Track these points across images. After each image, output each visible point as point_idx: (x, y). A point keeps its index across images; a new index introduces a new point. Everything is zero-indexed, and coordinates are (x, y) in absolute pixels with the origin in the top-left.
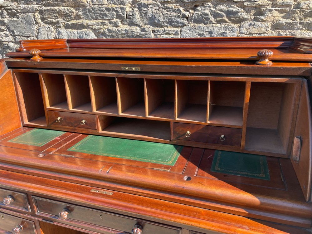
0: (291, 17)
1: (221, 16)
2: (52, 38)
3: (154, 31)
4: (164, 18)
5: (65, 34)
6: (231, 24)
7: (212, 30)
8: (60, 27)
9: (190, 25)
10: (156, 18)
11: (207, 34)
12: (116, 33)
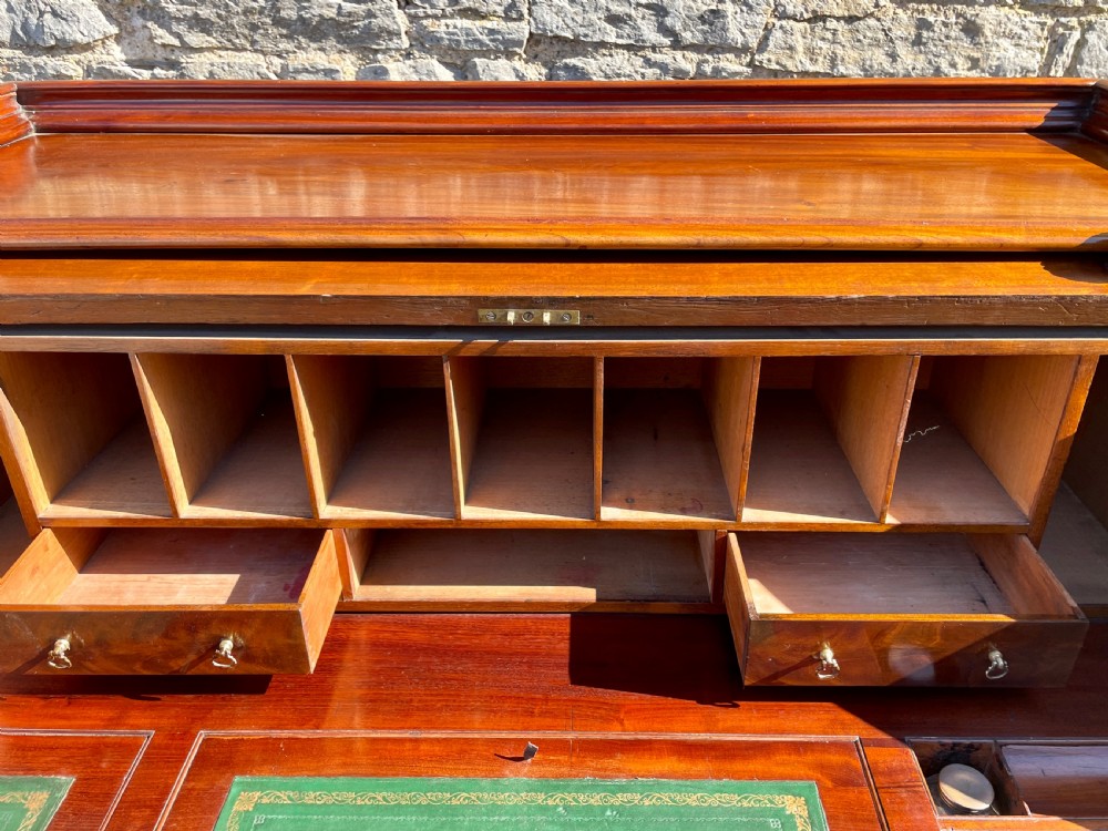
3: (405, 1)
11: (643, 18)
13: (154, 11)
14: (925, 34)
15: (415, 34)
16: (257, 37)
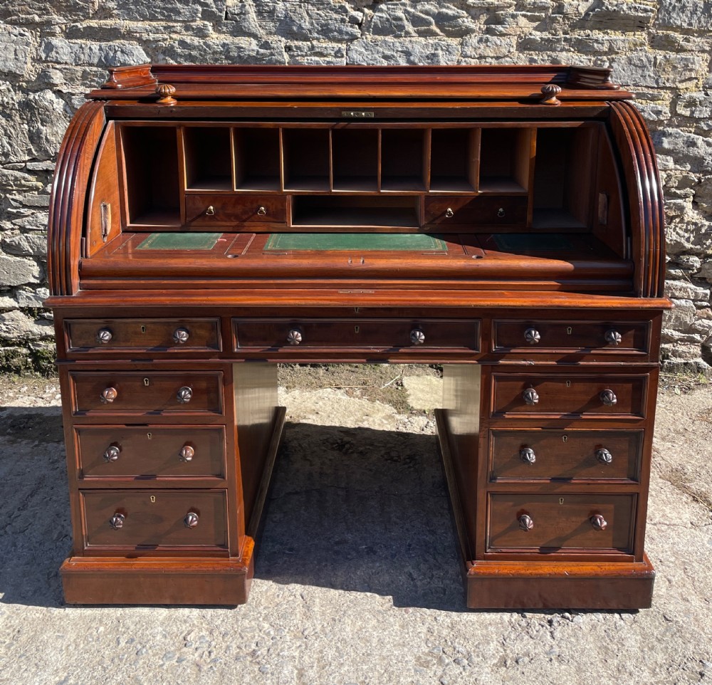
0: (549, 28)
1: (427, 22)
2: (28, 58)
3: (288, 49)
4: (312, 22)
5: (67, 50)
6: (446, 39)
7: (410, 49)
8: (53, 35)
9: (366, 38)
10: (294, 21)
11: (400, 57)
12: (200, 50)
13: (170, 51)
15: (291, 63)
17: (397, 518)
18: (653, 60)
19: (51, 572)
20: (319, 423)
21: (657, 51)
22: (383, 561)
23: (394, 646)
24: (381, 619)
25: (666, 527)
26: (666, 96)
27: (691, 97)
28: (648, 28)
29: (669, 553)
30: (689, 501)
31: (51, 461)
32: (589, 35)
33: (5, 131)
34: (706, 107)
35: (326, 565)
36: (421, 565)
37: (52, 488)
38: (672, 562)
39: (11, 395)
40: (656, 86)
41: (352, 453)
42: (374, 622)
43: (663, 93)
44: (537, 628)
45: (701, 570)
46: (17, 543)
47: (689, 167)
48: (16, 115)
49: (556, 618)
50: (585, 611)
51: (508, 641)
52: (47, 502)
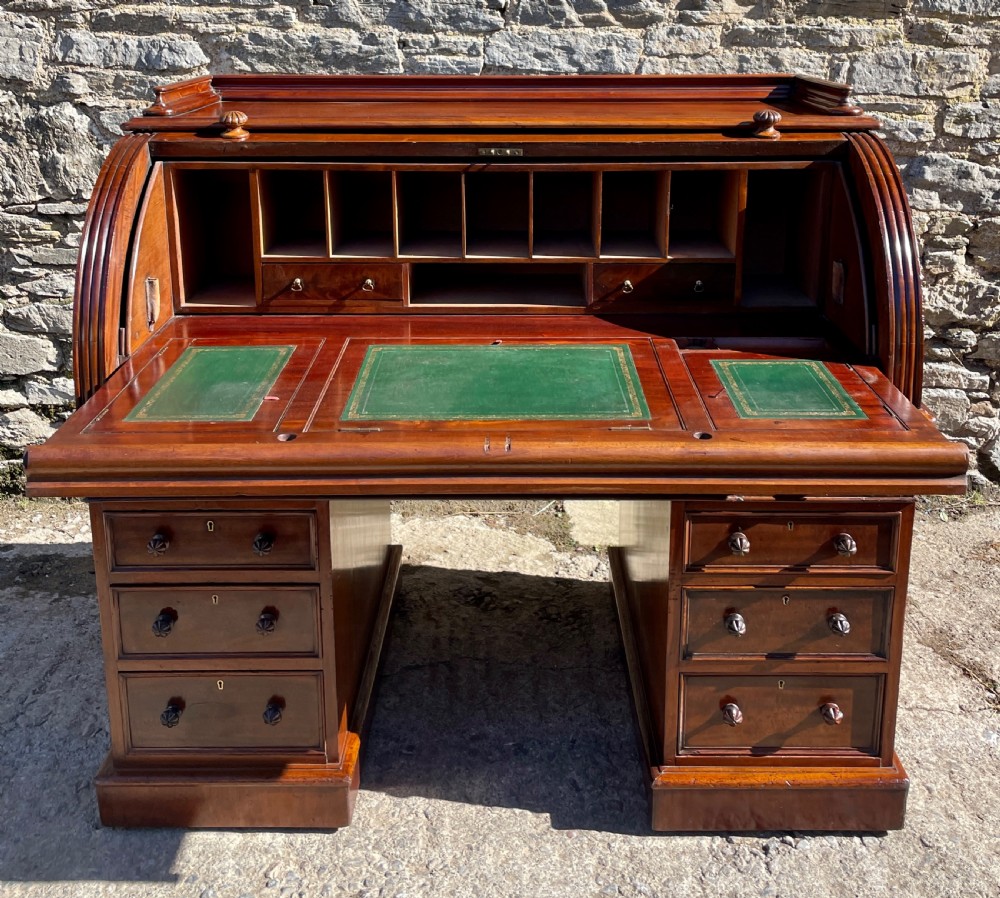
0: (767, 14)
1: (596, 7)
2: (38, 59)
3: (403, 44)
4: (436, 7)
5: (93, 47)
6: (623, 29)
8: (73, 25)
9: (512, 29)
10: (411, 6)
11: (559, 55)
12: (279, 46)
13: (237, 49)
14: (745, 65)
15: (407, 64)
16: (303, 66)
17: (557, 702)
18: (911, 58)
19: (80, 782)
20: (448, 566)
21: (917, 46)
22: (537, 764)
23: (553, 884)
24: (534, 846)
25: (926, 713)
26: (930, 109)
27: (963, 110)
28: (904, 14)
29: (929, 750)
30: (958, 675)
31: (77, 622)
32: (821, 24)
33: (7, 159)
34: (985, 123)
35: (459, 771)
36: (590, 769)
37: (79, 662)
38: (933, 764)
39: (19, 526)
40: (915, 94)
41: (494, 609)
42: (525, 850)
43: (924, 104)
44: (748, 858)
45: (973, 774)
46: (33, 741)
47: (960, 206)
48: (22, 138)
49: (774, 842)
50: (814, 834)
51: (707, 876)
52: (72, 682)
